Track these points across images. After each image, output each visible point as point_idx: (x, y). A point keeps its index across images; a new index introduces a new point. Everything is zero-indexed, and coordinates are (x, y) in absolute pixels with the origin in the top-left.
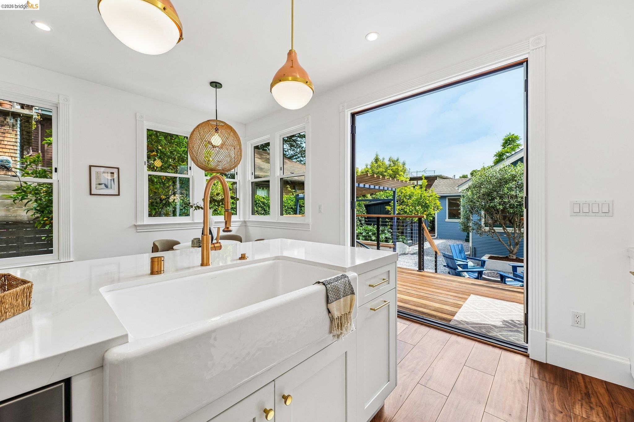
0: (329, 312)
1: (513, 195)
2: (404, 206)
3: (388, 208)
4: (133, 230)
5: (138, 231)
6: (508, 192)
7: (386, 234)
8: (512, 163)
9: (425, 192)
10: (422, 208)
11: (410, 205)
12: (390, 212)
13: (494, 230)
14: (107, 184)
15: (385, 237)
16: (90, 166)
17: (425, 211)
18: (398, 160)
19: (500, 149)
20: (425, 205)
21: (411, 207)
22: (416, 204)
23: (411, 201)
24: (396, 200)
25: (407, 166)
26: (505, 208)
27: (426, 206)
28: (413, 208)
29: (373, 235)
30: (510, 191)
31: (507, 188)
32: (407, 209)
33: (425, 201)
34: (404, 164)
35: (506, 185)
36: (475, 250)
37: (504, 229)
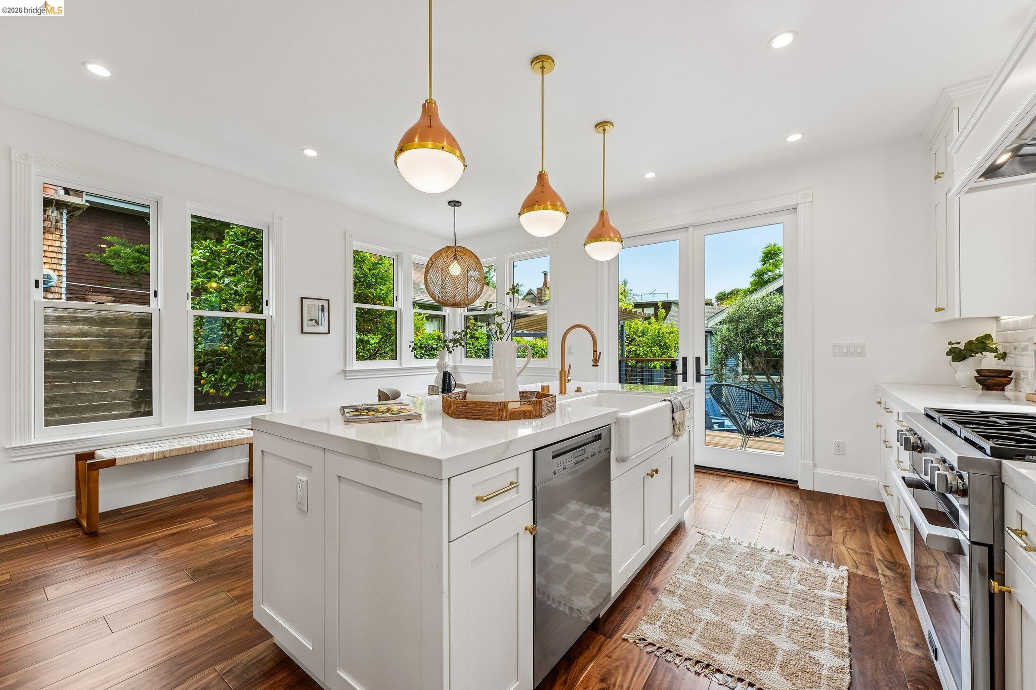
0: (673, 419)
1: (779, 332)
4: (342, 376)
5: (347, 378)
6: (773, 329)
8: (776, 290)
13: (755, 379)
14: (317, 320)
16: (302, 299)
17: (664, 353)
19: (759, 266)
25: (628, 287)
26: (769, 350)
30: (775, 327)
31: (772, 323)
35: (771, 319)
37: (768, 377)
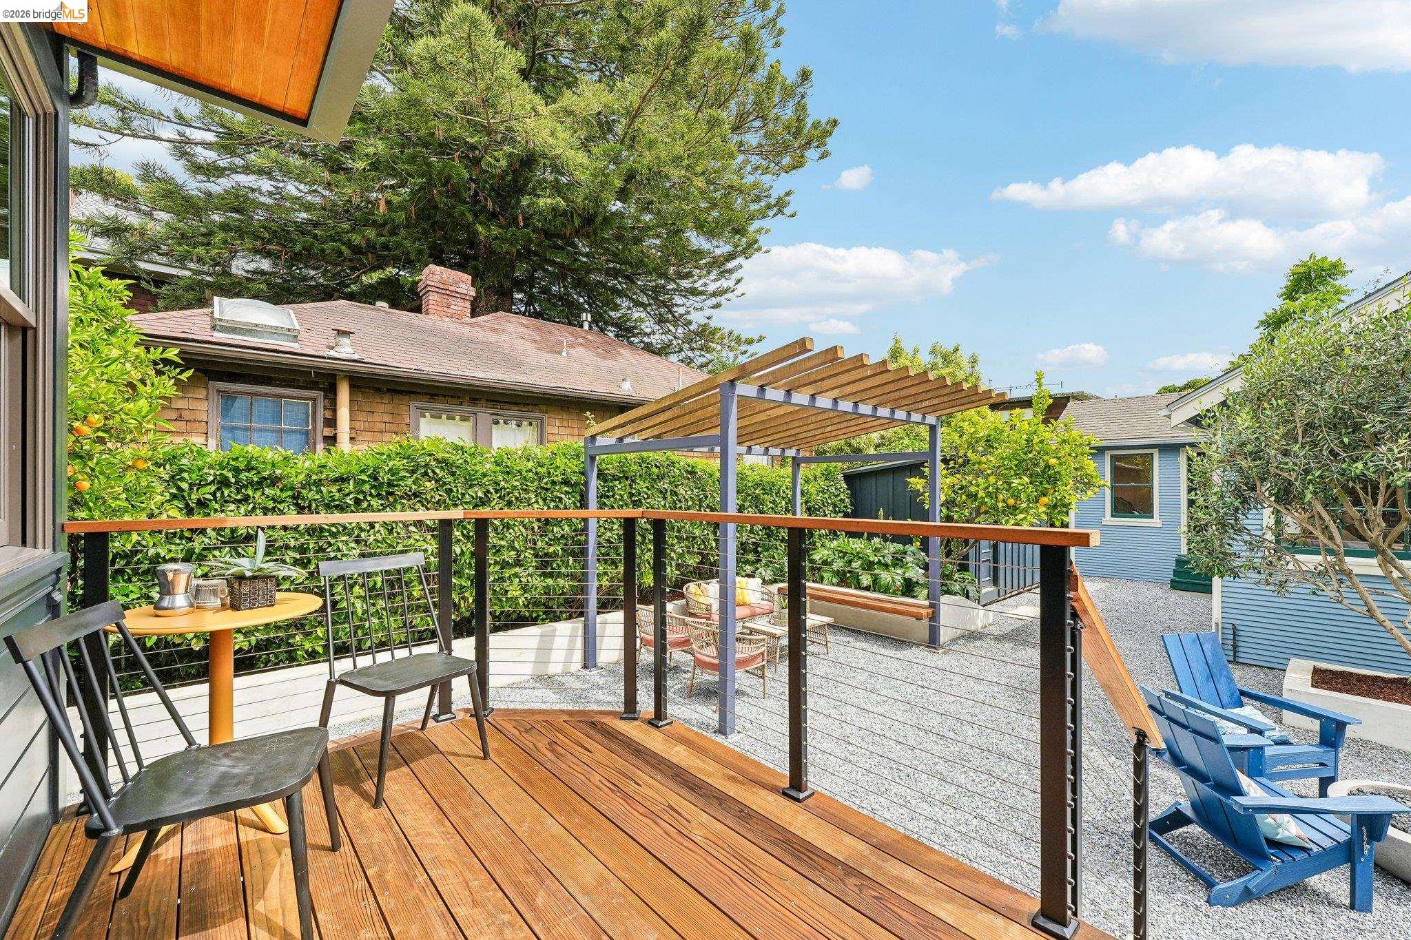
2: (970, 478)
3: (916, 483)
7: (908, 568)
9: (1042, 426)
10: (1031, 483)
11: (989, 471)
12: (922, 495)
15: (905, 579)
18: (956, 350)
20: (1043, 472)
21: (992, 479)
22: (1011, 468)
23: (991, 458)
24: (939, 457)
27: (1050, 477)
28: (1000, 483)
29: (864, 569)
32: (979, 486)
33: (1045, 458)
34: (974, 361)
36: (1234, 634)
